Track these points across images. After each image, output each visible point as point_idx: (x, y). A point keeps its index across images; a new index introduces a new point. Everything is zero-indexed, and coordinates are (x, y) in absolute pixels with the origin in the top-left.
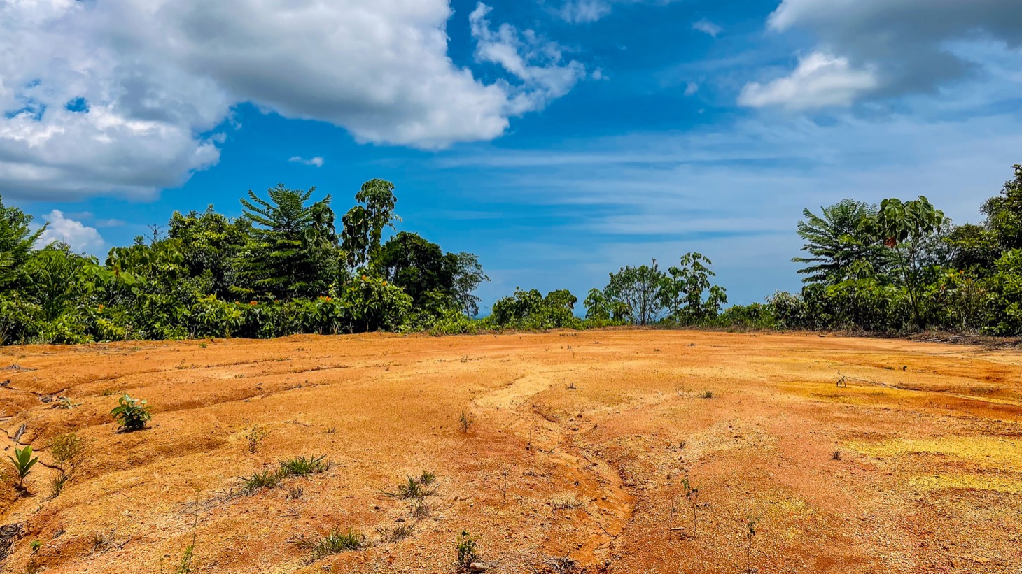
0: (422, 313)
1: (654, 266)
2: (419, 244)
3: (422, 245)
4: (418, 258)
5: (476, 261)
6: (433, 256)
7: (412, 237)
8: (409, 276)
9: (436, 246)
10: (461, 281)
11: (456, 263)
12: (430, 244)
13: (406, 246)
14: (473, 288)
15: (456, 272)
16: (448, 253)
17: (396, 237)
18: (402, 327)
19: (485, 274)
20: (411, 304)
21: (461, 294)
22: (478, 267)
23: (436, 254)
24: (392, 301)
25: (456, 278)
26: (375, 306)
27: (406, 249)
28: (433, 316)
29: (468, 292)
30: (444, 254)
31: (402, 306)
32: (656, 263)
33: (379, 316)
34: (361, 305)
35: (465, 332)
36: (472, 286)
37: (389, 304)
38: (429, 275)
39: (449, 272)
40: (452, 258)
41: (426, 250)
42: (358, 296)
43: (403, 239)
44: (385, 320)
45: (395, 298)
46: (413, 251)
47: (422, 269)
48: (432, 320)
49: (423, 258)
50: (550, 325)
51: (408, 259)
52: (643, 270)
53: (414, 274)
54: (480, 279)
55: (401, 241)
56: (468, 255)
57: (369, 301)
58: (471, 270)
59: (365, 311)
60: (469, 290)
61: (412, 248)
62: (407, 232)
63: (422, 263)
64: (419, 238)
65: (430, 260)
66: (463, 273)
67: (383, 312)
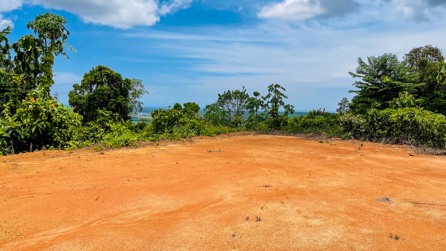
0: (93, 127)
1: (244, 90)
2: (109, 73)
3: (111, 73)
4: (109, 80)
5: (141, 83)
6: (117, 80)
7: (105, 68)
8: (103, 90)
9: (119, 74)
10: (133, 94)
11: (130, 84)
12: (116, 73)
13: (101, 73)
14: (139, 97)
15: (130, 89)
16: (126, 79)
17: (95, 68)
18: (71, 143)
19: (146, 90)
20: (80, 122)
21: (133, 100)
22: (142, 86)
23: (119, 79)
24: (62, 120)
25: (130, 92)
26: (43, 125)
27: (101, 75)
28: (102, 130)
29: (137, 100)
30: (124, 79)
31: (72, 124)
32: (245, 89)
33: (49, 134)
34: (29, 125)
35: (127, 145)
36: (139, 96)
37: (59, 123)
38: (114, 90)
39: (126, 89)
40: (128, 82)
41: (113, 76)
42: (26, 117)
43: (99, 69)
44: (55, 137)
45: (64, 117)
46: (105, 77)
47: (111, 87)
48: (102, 133)
49: (111, 80)
50: (193, 134)
51: (103, 81)
52: (237, 93)
53: (106, 89)
54: (143, 93)
55: (98, 71)
56: (137, 80)
57: (37, 121)
58: (138, 88)
59: (33, 130)
60: (137, 98)
61: (105, 74)
62: (102, 66)
63: (111, 83)
64: (109, 70)
65: (116, 82)
66: (134, 89)
67: (54, 129)
